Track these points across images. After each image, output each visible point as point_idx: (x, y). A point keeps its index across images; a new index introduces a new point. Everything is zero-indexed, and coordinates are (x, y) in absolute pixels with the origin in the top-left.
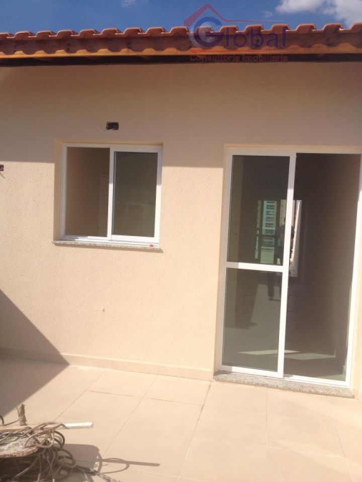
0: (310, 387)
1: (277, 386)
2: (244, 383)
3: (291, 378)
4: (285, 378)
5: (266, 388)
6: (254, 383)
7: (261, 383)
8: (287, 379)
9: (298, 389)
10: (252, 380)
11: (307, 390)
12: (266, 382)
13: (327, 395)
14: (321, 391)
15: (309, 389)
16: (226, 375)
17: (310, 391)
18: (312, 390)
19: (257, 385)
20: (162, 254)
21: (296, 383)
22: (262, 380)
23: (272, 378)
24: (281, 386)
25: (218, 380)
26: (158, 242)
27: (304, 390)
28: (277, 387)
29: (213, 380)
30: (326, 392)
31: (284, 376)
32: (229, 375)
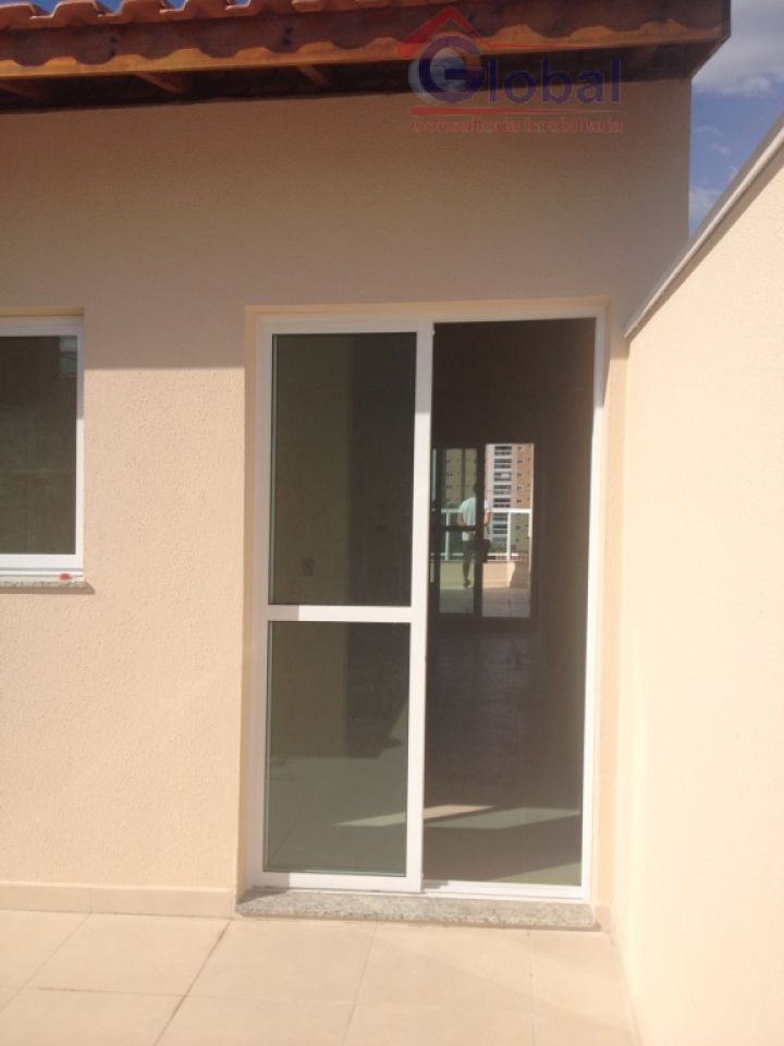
0: (488, 910)
1: (402, 917)
2: (315, 917)
3: (443, 888)
4: (426, 890)
5: (373, 925)
6: (342, 914)
7: (359, 912)
8: (432, 893)
9: (456, 920)
10: (339, 904)
11: (479, 919)
12: (376, 907)
13: (529, 927)
14: (514, 920)
15: (482, 916)
16: (270, 898)
17: (486, 920)
18: (492, 919)
19: (350, 917)
20: (91, 596)
21: (452, 903)
22: (366, 901)
23: (390, 896)
24: (412, 915)
25: (248, 914)
26: (81, 566)
27: (470, 919)
28: (402, 919)
29: (234, 915)
30: (527, 920)
31: (424, 886)
32: (280, 898)
